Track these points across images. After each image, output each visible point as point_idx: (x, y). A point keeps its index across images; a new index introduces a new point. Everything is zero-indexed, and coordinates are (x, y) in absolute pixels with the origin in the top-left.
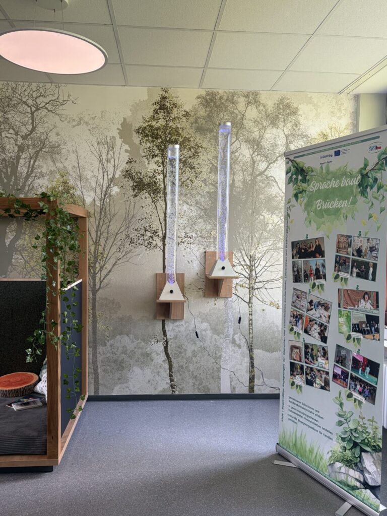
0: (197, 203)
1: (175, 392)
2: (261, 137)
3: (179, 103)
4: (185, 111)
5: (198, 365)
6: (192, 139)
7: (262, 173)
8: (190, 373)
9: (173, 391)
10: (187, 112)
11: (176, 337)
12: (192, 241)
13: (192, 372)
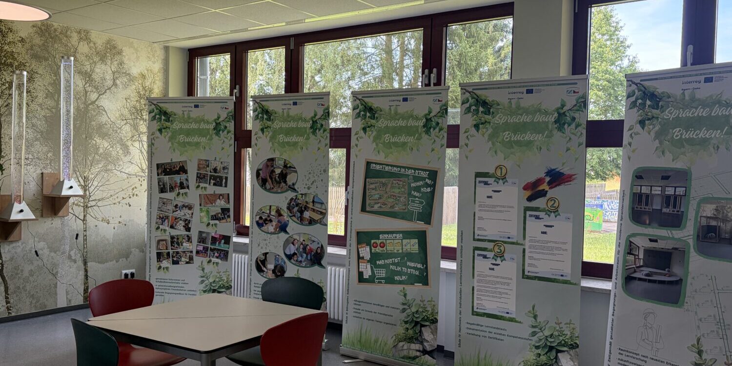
0: (33, 126)
1: (11, 313)
2: (93, 71)
3: (14, 28)
4: (20, 37)
5: (35, 284)
6: (27, 64)
7: (93, 103)
8: (27, 292)
9: (9, 313)
10: (23, 39)
11: (12, 259)
12: (29, 162)
13: (29, 291)
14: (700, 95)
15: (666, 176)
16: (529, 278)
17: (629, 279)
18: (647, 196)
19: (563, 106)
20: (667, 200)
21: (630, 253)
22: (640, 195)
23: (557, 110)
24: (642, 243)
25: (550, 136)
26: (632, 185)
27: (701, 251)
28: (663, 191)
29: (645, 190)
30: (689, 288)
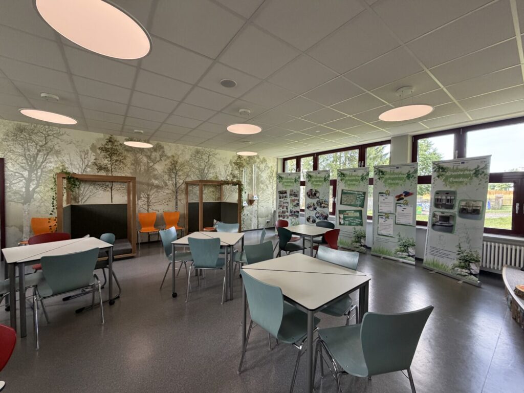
14: (459, 167)
15: (447, 193)
16: (397, 224)
17: (433, 225)
18: (440, 199)
19: (409, 172)
20: (448, 200)
21: (434, 217)
22: (438, 199)
23: (407, 173)
24: (439, 214)
25: (405, 181)
26: (435, 196)
27: (460, 216)
28: (446, 197)
29: (439, 197)
30: (456, 228)
